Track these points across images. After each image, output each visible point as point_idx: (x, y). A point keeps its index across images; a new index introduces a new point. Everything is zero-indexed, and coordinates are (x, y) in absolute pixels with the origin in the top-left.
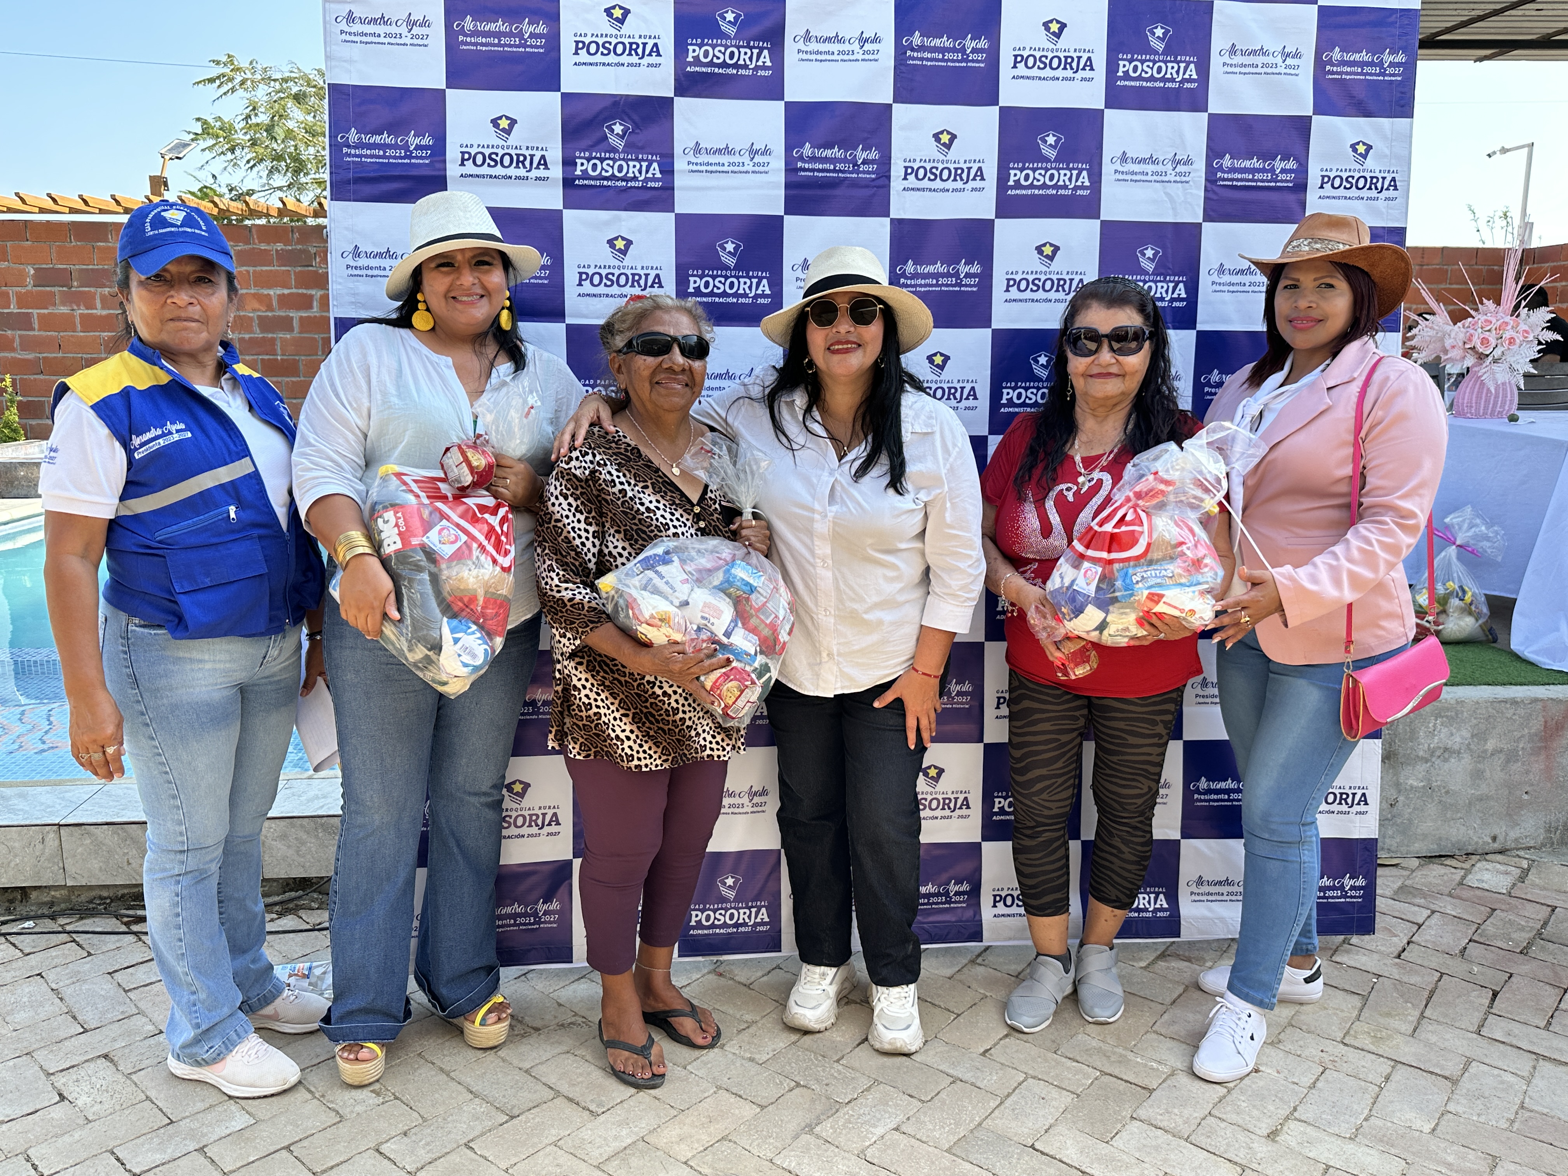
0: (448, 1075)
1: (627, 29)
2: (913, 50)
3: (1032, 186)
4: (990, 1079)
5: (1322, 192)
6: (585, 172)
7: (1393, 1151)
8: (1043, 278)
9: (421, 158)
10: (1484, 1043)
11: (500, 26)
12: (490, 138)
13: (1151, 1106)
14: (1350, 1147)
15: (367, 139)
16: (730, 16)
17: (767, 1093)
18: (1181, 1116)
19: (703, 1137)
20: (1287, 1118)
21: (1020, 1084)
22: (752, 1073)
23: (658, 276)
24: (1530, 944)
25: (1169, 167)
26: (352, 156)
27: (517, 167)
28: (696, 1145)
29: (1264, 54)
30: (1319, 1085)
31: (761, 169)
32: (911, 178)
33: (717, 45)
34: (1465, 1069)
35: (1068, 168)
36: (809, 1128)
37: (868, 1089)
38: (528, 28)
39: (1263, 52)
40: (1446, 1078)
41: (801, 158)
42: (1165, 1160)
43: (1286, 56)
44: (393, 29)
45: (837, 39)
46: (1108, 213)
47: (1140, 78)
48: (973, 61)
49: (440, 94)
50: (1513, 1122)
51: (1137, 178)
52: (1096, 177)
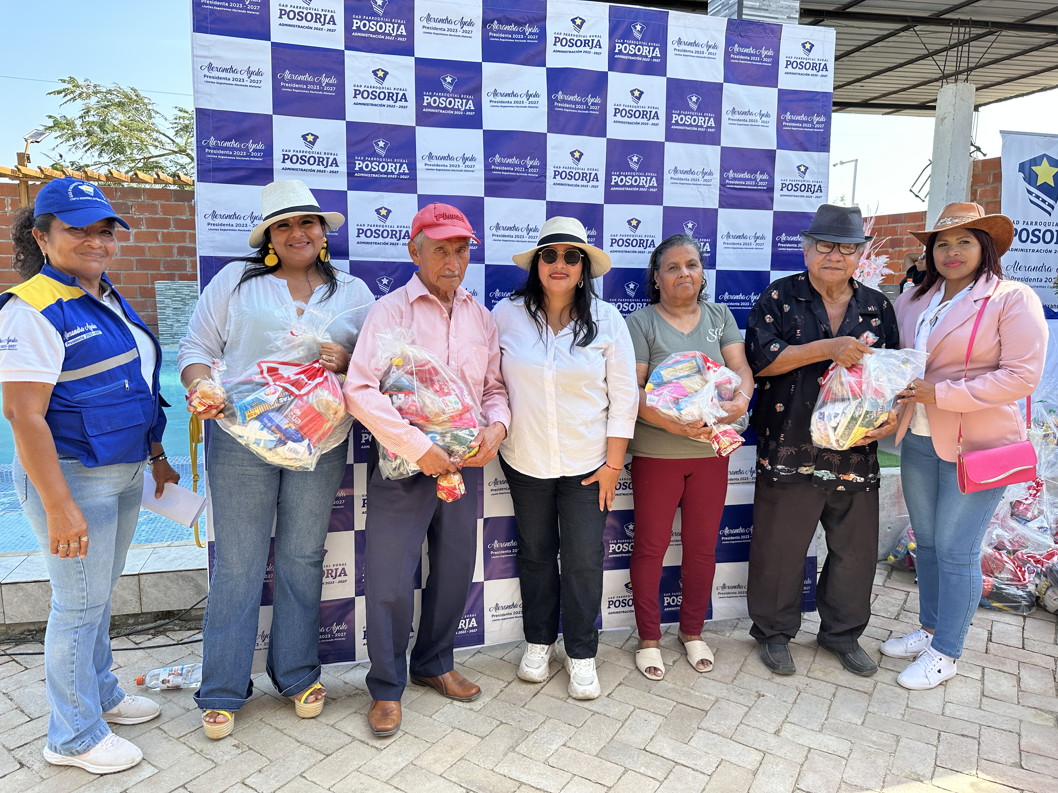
0: (282, 732)
1: (386, 84)
2: (558, 102)
3: (624, 186)
4: (614, 711)
5: (782, 193)
6: (361, 168)
7: (843, 736)
9: (257, 157)
11: (307, 77)
12: (301, 147)
13: (708, 721)
14: (820, 736)
15: (220, 144)
16: (449, 80)
17: (484, 729)
18: (726, 725)
21: (632, 713)
22: (473, 718)
24: (898, 615)
25: (700, 176)
26: (211, 154)
27: (318, 165)
29: (750, 114)
30: (798, 701)
31: (470, 169)
32: (558, 177)
33: (441, 96)
34: (875, 687)
35: (645, 176)
36: (512, 749)
37: (544, 722)
38: (325, 80)
40: (866, 693)
41: (493, 163)
42: (721, 752)
43: (762, 116)
44: (238, 76)
45: (513, 94)
46: (667, 202)
47: (684, 125)
48: (592, 110)
49: (269, 118)
50: (904, 715)
51: (683, 182)
52: (660, 181)
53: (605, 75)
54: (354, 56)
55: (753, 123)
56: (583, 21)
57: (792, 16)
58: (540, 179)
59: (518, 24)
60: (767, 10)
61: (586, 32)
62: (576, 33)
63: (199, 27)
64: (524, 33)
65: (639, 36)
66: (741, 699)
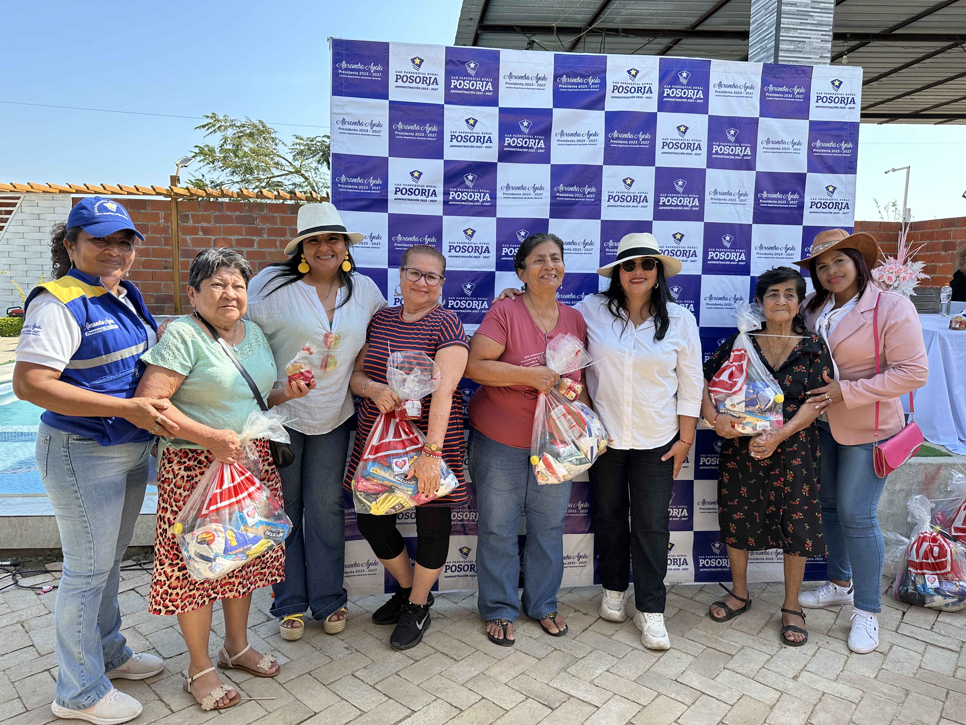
1: (476, 129)
2: (613, 139)
3: (671, 205)
5: (811, 210)
6: (454, 198)
7: (856, 686)
8: (676, 250)
9: (376, 190)
10: (899, 636)
11: (415, 127)
12: (409, 182)
13: (733, 663)
14: (834, 684)
15: (349, 180)
16: (526, 124)
18: (749, 668)
19: (513, 672)
23: (487, 247)
25: (737, 197)
26: (342, 188)
27: (422, 195)
28: (509, 676)
29: (783, 143)
30: (817, 655)
31: (539, 196)
32: (612, 200)
33: (519, 138)
34: (891, 648)
35: (688, 197)
36: (564, 670)
37: (591, 652)
38: (428, 129)
39: (782, 142)
40: (881, 653)
41: (558, 192)
42: (743, 688)
43: (794, 144)
44: (364, 128)
45: (577, 134)
46: (708, 218)
47: (723, 154)
48: (643, 145)
49: (386, 159)
50: (915, 674)
51: (721, 202)
52: (702, 201)
53: (655, 115)
54: (452, 109)
55: (786, 151)
56: (638, 72)
57: (824, 55)
58: (597, 203)
59: (583, 76)
60: (801, 52)
61: (639, 81)
62: (631, 82)
63: (336, 91)
64: (588, 84)
65: (685, 82)
66: (764, 649)
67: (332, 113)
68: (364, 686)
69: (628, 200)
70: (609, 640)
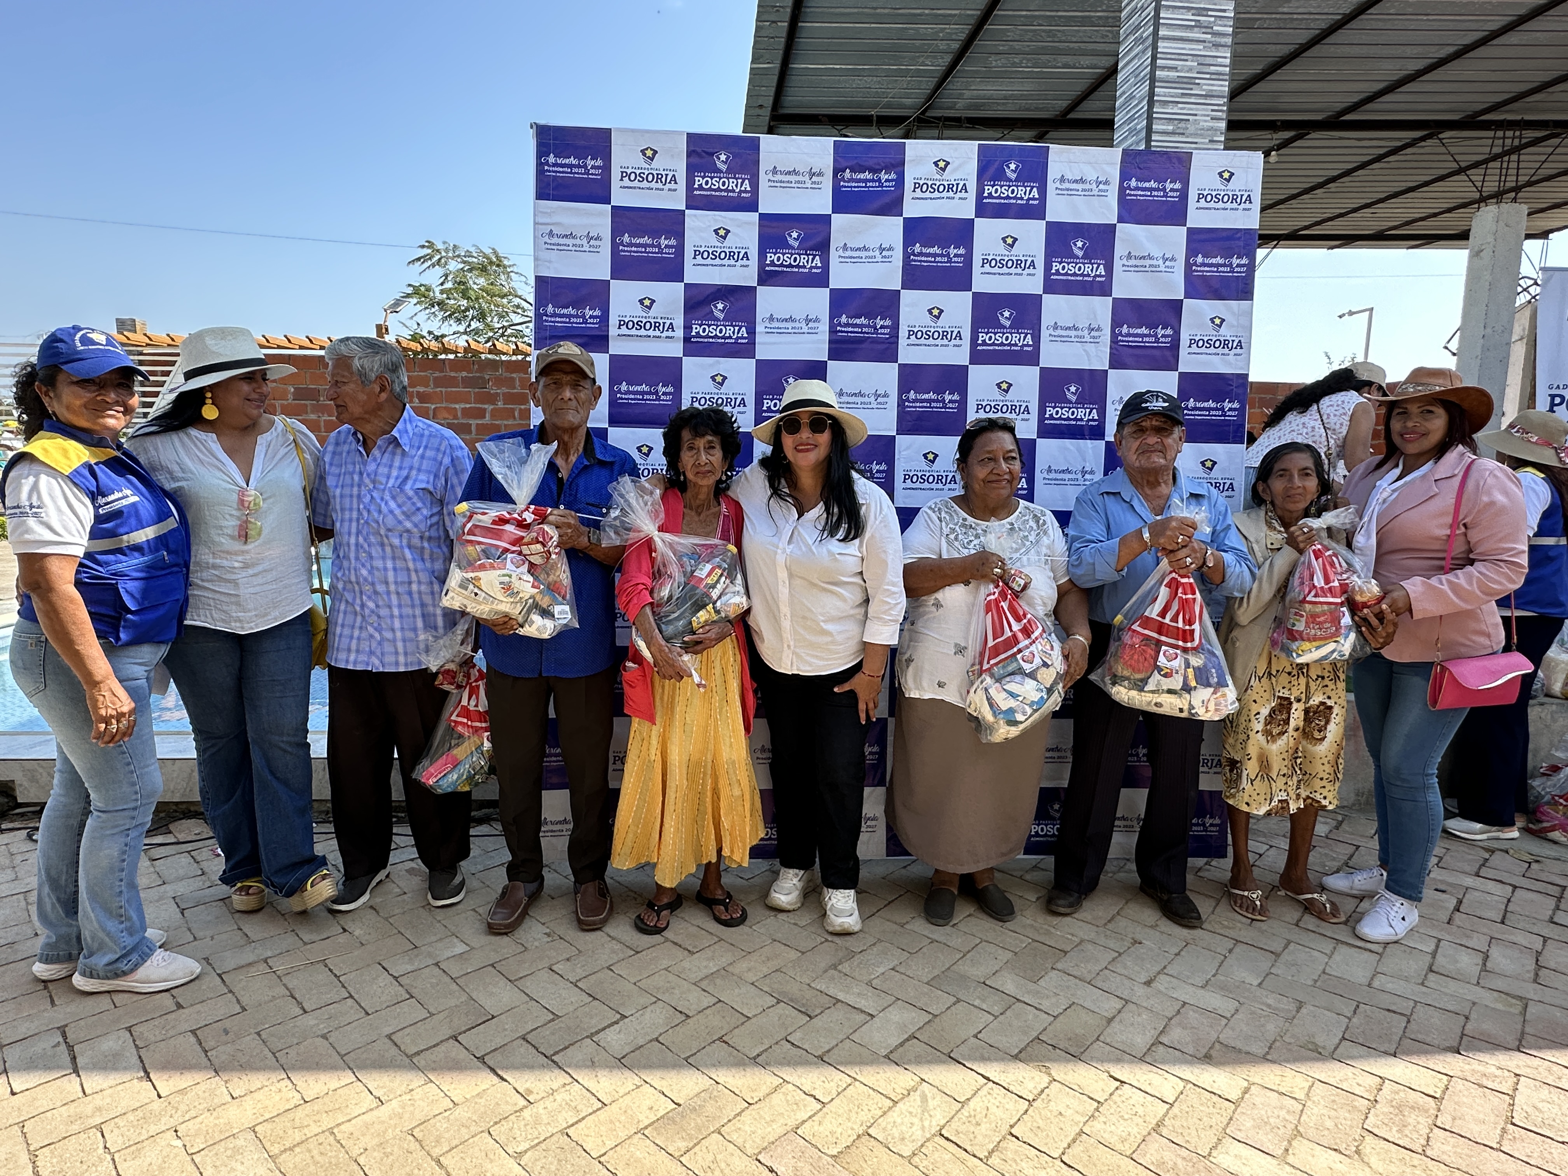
1: (727, 242)
2: (915, 255)
3: (994, 344)
4: (957, 941)
5: (1190, 350)
7: (1231, 995)
9: (593, 323)
10: (1300, 931)
11: (646, 240)
13: (1066, 962)
14: (1202, 992)
15: (558, 311)
16: (795, 235)
17: (806, 944)
18: (1086, 968)
19: (764, 969)
20: (1159, 973)
21: (977, 945)
22: (796, 932)
23: (743, 399)
25: (1086, 332)
26: (549, 322)
28: (759, 974)
29: (1151, 259)
30: (1182, 953)
31: (814, 331)
32: (913, 337)
34: (1286, 947)
35: (1018, 333)
37: (874, 944)
38: (664, 242)
39: (1150, 257)
40: (1271, 952)
41: (840, 324)
42: (1073, 995)
43: (1165, 260)
44: (578, 242)
45: (865, 249)
46: (1045, 362)
47: (1066, 274)
48: (955, 262)
49: (607, 283)
50: (1316, 981)
51: (1065, 340)
52: (1037, 339)
53: (971, 222)
54: (695, 216)
55: (1154, 269)
56: (948, 163)
57: (1215, 139)
58: (892, 340)
59: (873, 171)
60: (1183, 134)
61: (950, 176)
62: (939, 177)
63: (542, 194)
64: (879, 180)
65: (1013, 176)
66: (1111, 944)
67: (535, 223)
68: (562, 983)
69: (936, 336)
70: (901, 930)
